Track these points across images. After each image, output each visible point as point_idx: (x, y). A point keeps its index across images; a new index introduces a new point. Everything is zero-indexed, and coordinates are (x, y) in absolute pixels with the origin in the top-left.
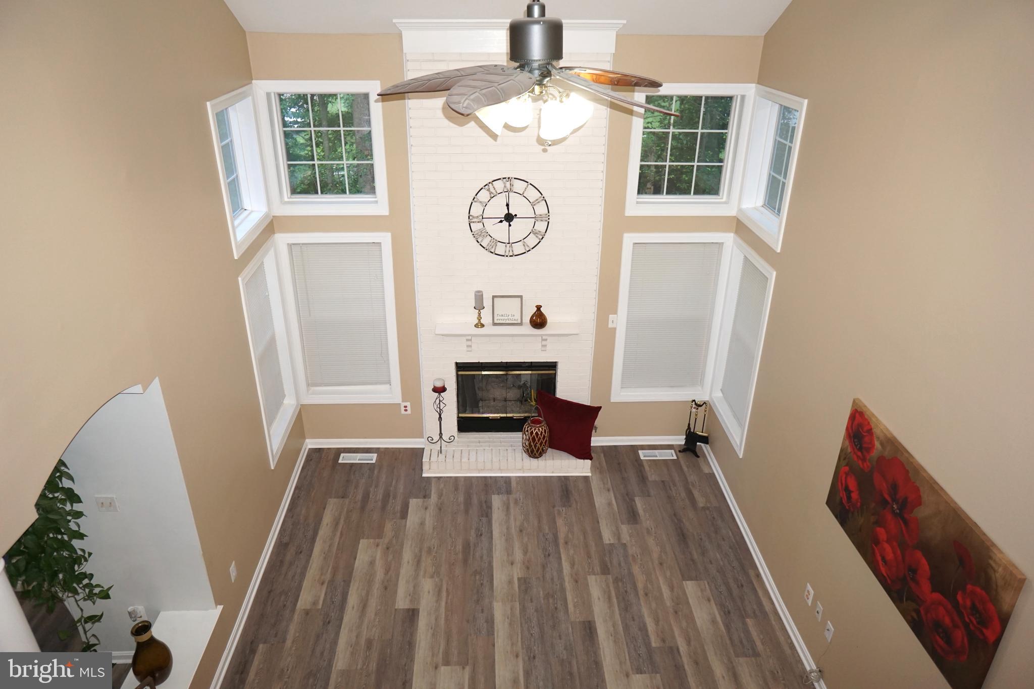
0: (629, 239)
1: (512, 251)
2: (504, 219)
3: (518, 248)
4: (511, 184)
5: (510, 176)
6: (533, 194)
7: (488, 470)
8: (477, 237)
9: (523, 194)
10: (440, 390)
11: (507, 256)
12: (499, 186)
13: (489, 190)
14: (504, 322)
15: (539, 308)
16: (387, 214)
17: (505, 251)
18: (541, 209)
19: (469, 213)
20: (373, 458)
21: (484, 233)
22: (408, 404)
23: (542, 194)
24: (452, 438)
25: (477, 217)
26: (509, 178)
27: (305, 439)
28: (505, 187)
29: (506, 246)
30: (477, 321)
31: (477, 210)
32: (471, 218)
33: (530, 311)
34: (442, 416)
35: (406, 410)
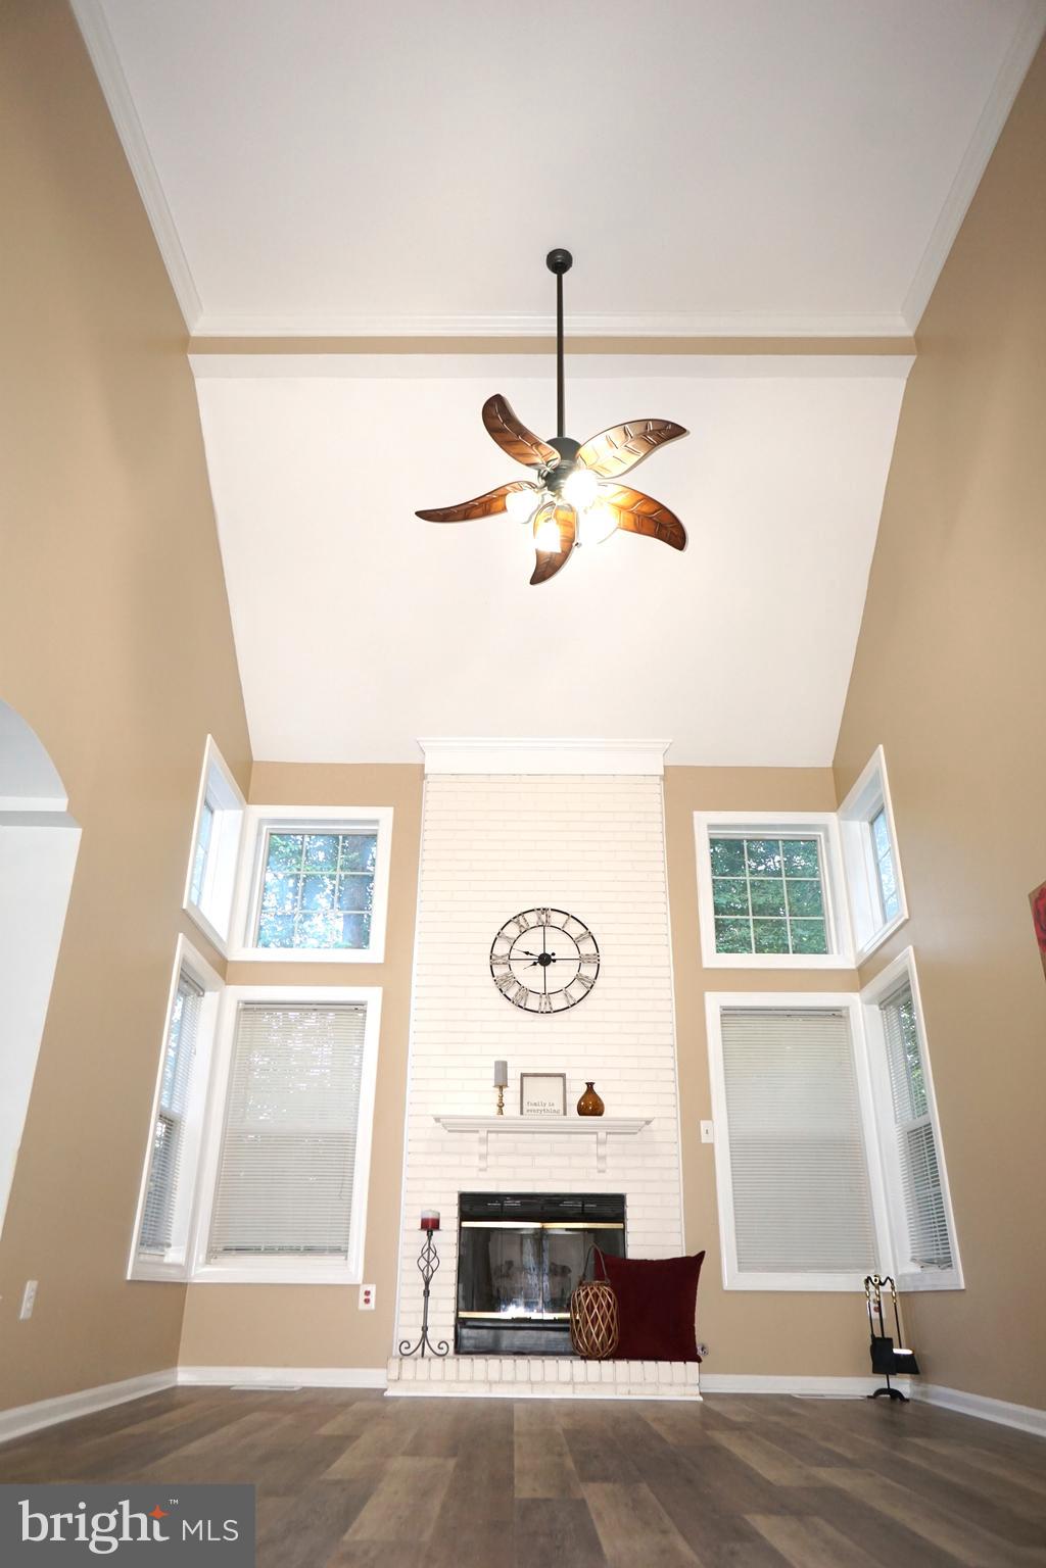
0: (714, 1002)
1: (550, 1006)
2: (537, 961)
3: (558, 1002)
4: (547, 917)
5: (547, 907)
6: (575, 929)
8: (502, 985)
9: (564, 928)
11: (543, 1013)
12: (532, 919)
13: (518, 923)
15: (590, 1085)
16: (383, 960)
17: (540, 1006)
18: (587, 948)
19: (492, 952)
21: (510, 979)
22: (372, 1288)
23: (588, 930)
24: (443, 1345)
25: (503, 957)
26: (545, 909)
27: (177, 1363)
28: (540, 919)
29: (541, 999)
31: (502, 949)
32: (494, 957)
33: (577, 1092)
34: (430, 1288)
35: (367, 1301)
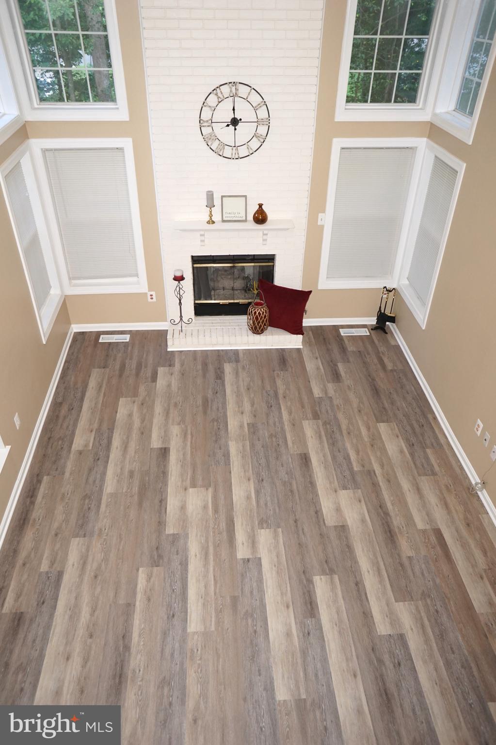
0: (338, 143)
1: (238, 154)
2: (230, 123)
3: (243, 151)
4: (236, 89)
5: (236, 81)
6: (255, 99)
7: (220, 344)
8: (208, 140)
9: (247, 98)
10: (179, 279)
11: (233, 159)
13: (216, 94)
14: (231, 219)
15: (261, 206)
16: (128, 119)
17: (232, 154)
18: (262, 113)
19: (200, 118)
20: (127, 338)
21: (213, 137)
22: (153, 293)
23: (263, 99)
24: (190, 320)
25: (207, 121)
26: (234, 83)
27: (71, 324)
28: (231, 91)
29: (232, 149)
30: (208, 219)
31: (206, 115)
32: (201, 122)
33: (253, 209)
34: (182, 302)
35: (152, 298)
